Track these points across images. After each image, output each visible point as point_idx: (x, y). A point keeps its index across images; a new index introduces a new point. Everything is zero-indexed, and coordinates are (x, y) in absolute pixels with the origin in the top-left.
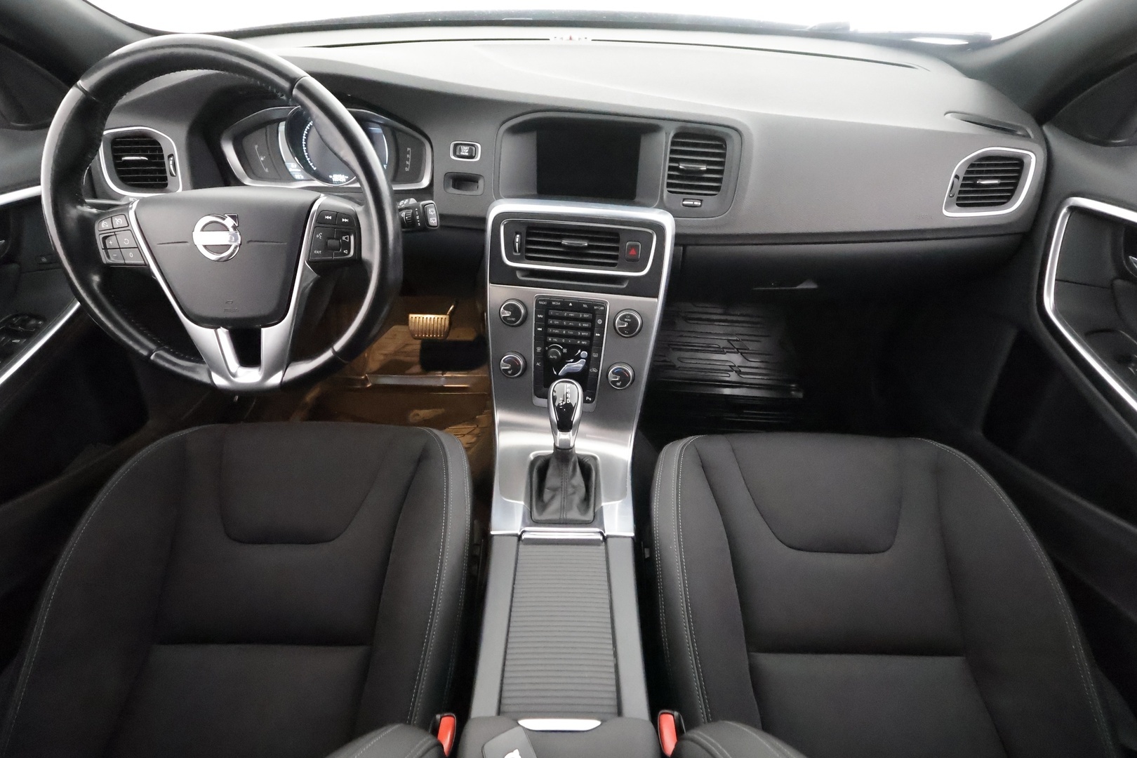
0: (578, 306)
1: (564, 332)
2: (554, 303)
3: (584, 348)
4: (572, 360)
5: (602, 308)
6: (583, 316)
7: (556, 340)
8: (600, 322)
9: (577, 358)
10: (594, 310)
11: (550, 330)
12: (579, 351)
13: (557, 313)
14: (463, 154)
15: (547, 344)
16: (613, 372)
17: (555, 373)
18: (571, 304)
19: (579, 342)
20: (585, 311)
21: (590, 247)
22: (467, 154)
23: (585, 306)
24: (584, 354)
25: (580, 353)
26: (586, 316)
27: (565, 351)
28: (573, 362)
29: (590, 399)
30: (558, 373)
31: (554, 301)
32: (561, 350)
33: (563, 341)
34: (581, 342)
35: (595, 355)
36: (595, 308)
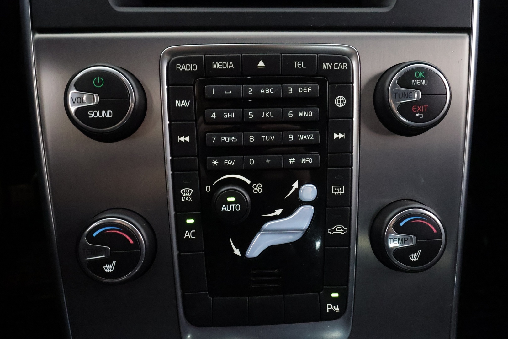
1: (252, 139)
2: (216, 65)
4: (278, 212)
5: (343, 66)
7: (230, 163)
8: (340, 101)
12: (295, 185)
17: (237, 252)
18: (261, 64)
19: (292, 161)
23: (299, 64)
25: (297, 190)
26: (304, 90)
27: (258, 188)
28: (282, 216)
29: (337, 309)
31: (217, 60)
32: (248, 188)
34: (297, 160)
36: (325, 66)
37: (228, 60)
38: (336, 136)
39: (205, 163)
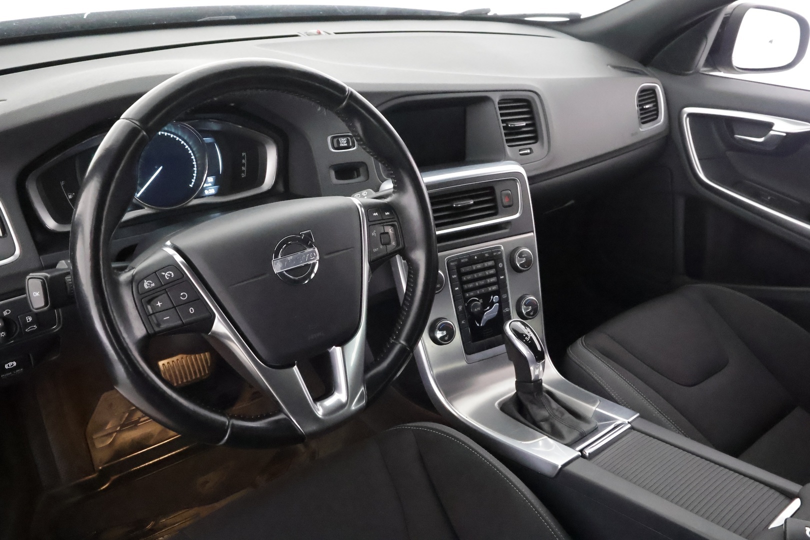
0: (482, 257)
2: (462, 261)
3: (494, 293)
4: (488, 308)
5: (499, 253)
6: (487, 264)
9: (492, 304)
10: (494, 256)
11: (466, 286)
12: (492, 297)
13: (468, 269)
14: (342, 145)
15: (466, 299)
16: (525, 304)
17: (478, 325)
18: (476, 257)
19: (490, 289)
20: (488, 260)
21: (475, 204)
22: (346, 145)
24: (495, 298)
30: (480, 325)
31: (462, 259)
33: (478, 292)
35: (504, 296)
36: (494, 254)
37: (466, 258)
38: (501, 277)
39: (464, 296)
